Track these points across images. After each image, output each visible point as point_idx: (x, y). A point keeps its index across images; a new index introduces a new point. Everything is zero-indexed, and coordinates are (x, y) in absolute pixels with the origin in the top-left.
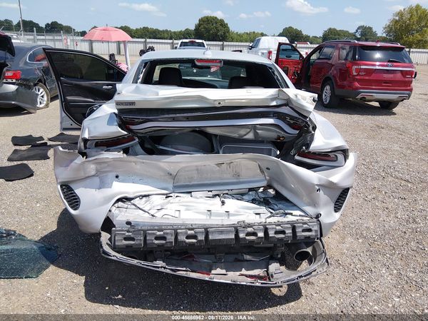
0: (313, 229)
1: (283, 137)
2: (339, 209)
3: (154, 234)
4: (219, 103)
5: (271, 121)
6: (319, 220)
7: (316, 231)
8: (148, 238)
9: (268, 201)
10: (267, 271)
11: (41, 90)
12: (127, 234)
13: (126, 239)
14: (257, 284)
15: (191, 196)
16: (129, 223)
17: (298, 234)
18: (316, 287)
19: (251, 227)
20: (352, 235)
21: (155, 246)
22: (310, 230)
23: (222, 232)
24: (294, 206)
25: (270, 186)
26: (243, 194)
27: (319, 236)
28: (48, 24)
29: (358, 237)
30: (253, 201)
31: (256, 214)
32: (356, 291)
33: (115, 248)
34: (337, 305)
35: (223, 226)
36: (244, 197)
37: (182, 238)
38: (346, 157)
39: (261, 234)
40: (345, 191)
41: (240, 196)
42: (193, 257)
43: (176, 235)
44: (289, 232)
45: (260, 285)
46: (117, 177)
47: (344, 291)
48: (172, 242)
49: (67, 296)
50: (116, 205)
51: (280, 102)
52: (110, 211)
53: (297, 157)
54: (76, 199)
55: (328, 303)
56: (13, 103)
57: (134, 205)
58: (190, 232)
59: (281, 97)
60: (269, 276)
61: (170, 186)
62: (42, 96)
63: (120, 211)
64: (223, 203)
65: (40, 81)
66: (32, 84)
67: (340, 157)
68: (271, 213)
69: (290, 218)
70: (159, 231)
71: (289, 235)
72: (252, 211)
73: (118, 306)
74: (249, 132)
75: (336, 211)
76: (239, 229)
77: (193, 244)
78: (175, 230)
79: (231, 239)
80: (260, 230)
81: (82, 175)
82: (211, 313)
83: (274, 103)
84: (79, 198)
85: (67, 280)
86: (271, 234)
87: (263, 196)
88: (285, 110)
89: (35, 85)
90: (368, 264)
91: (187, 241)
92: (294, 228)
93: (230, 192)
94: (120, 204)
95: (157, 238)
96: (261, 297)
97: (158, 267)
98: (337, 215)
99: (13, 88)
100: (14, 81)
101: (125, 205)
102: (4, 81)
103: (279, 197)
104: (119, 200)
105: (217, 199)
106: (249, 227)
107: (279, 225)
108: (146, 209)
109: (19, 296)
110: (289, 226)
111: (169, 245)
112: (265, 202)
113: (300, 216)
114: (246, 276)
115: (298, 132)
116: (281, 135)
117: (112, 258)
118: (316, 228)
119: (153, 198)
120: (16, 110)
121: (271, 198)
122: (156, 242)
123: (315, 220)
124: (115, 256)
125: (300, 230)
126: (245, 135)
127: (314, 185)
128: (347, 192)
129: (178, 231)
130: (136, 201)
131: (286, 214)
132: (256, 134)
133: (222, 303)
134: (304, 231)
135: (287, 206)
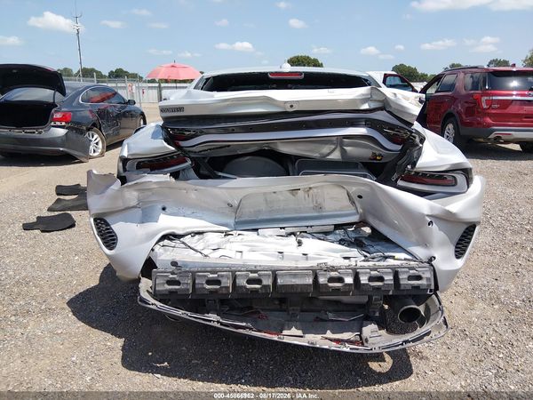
0: (423, 276)
1: (380, 155)
2: (463, 254)
3: (205, 276)
4: (292, 106)
5: (362, 131)
6: (432, 265)
7: (428, 279)
8: (197, 282)
9: (361, 242)
10: (360, 335)
11: (96, 136)
12: (171, 276)
13: (170, 282)
14: (345, 349)
15: (258, 234)
16: (174, 264)
17: (402, 282)
18: (431, 363)
19: (336, 270)
20: (484, 300)
21: (206, 292)
22: (419, 278)
23: (295, 275)
24: (398, 247)
25: (363, 223)
26: (326, 233)
27: (433, 287)
28: (112, 72)
29: (493, 302)
30: (341, 242)
31: (345, 258)
32: (489, 370)
33: (155, 295)
34: (462, 386)
35: (297, 269)
36: (329, 237)
37: (242, 282)
38: (469, 181)
39: (349, 280)
40: (470, 229)
41: (324, 235)
42: (259, 313)
43: (235, 278)
44: (389, 278)
45: (348, 350)
46: (164, 209)
47: (472, 369)
48: (228, 287)
49: (96, 362)
50: (161, 243)
51: (373, 105)
52: (153, 250)
53: (400, 183)
54: (112, 236)
55: (449, 383)
56: (61, 149)
57: (183, 243)
58: (252, 275)
59: (374, 97)
60: (362, 341)
61: (231, 221)
62: (97, 144)
63: (165, 251)
64: (300, 243)
65: (94, 125)
66: (85, 128)
67: (461, 178)
68: (365, 256)
69: (390, 262)
70: (212, 272)
71: (390, 282)
72: (338, 255)
73: (159, 376)
74: (334, 150)
75: (458, 257)
76: (319, 272)
77: (256, 291)
78: (234, 273)
79: (307, 285)
80: (348, 275)
81: (120, 205)
82: (282, 389)
83: (366, 106)
84: (116, 235)
85: (99, 342)
86: (364, 280)
87: (353, 235)
88: (382, 116)
89: (89, 130)
90: (508, 336)
91: (248, 286)
92: (396, 275)
93: (309, 230)
94: (166, 242)
95: (209, 282)
96: (353, 373)
97: (210, 321)
98: (460, 263)
99: (61, 132)
100: (63, 124)
101: (173, 244)
102: (52, 124)
103: (377, 237)
104: (164, 237)
105: (293, 238)
106: (332, 270)
107: (376, 270)
108: (198, 248)
109: (38, 359)
110: (390, 270)
111: (224, 291)
112: (358, 243)
113: (405, 259)
114: (331, 340)
115: (399, 147)
116: (377, 153)
117: (151, 306)
118: (428, 275)
119: (209, 236)
120: (66, 159)
121: (366, 238)
122: (208, 287)
123: (427, 265)
124: (155, 304)
125: (405, 276)
126: (329, 154)
127: (423, 216)
128: (473, 231)
129: (237, 273)
130: (187, 239)
131: (386, 258)
132: (343, 152)
133: (298, 379)
134: (410, 278)
135: (387, 248)
